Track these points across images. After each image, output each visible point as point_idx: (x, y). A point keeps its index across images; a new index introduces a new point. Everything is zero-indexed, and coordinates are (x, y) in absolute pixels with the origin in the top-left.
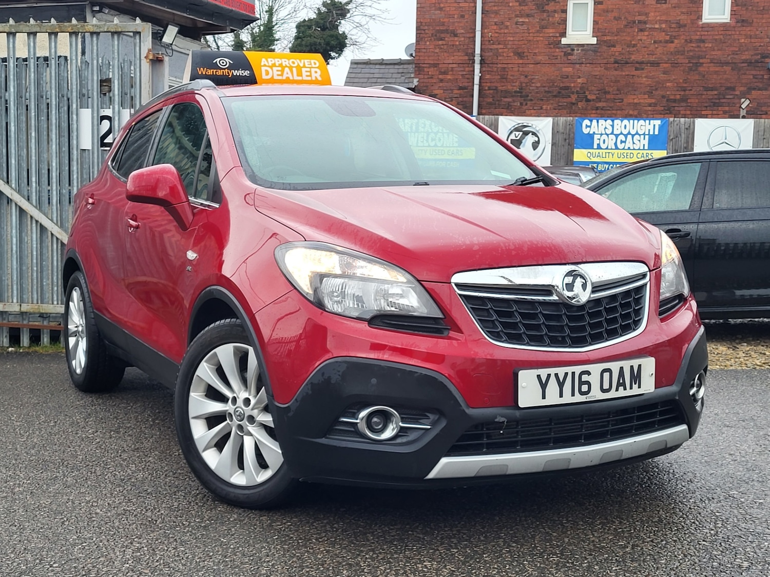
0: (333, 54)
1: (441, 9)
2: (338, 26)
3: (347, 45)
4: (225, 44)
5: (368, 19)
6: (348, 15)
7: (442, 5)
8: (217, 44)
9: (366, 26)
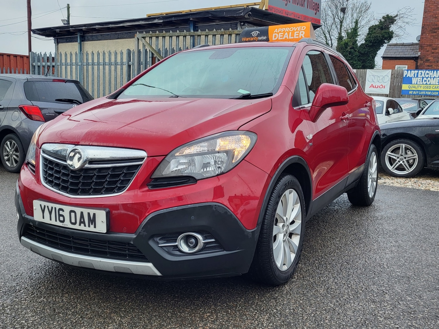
0: (386, 41)
1: (436, 18)
2: (389, 27)
3: (394, 37)
4: (334, 38)
5: (405, 24)
6: (395, 22)
7: (437, 16)
8: (331, 38)
9: (404, 28)
